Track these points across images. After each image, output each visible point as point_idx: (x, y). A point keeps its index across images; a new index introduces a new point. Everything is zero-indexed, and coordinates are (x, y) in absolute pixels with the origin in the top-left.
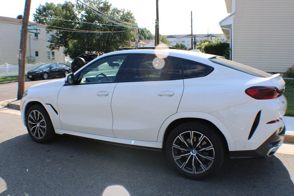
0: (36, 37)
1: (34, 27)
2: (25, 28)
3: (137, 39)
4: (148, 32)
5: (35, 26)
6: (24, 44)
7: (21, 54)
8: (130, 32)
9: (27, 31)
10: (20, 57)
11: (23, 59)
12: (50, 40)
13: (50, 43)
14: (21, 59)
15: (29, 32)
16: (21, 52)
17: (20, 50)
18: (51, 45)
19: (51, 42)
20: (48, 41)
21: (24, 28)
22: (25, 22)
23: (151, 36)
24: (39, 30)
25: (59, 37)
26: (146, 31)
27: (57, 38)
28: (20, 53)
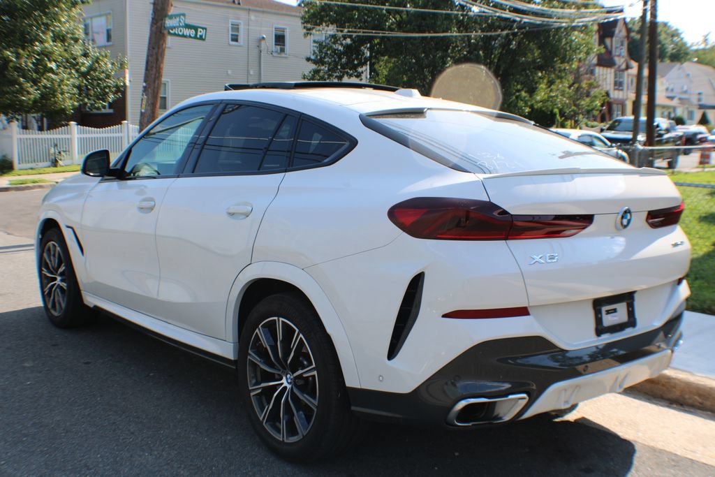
0: (279, 47)
1: (180, 21)
2: (159, 24)
3: (622, 60)
4: (673, 36)
5: (182, 17)
6: (154, 70)
7: (145, 97)
8: (568, 34)
9: (166, 32)
10: (144, 106)
11: (149, 112)
12: (313, 57)
13: (314, 67)
14: (146, 110)
15: (169, 33)
16: (145, 89)
17: (144, 84)
18: (316, 72)
19: (315, 62)
20: (308, 59)
21: (156, 24)
22: (159, 8)
23: (683, 48)
24: (203, 28)
25: (341, 48)
26: (665, 32)
27: (334, 51)
28: (143, 95)
